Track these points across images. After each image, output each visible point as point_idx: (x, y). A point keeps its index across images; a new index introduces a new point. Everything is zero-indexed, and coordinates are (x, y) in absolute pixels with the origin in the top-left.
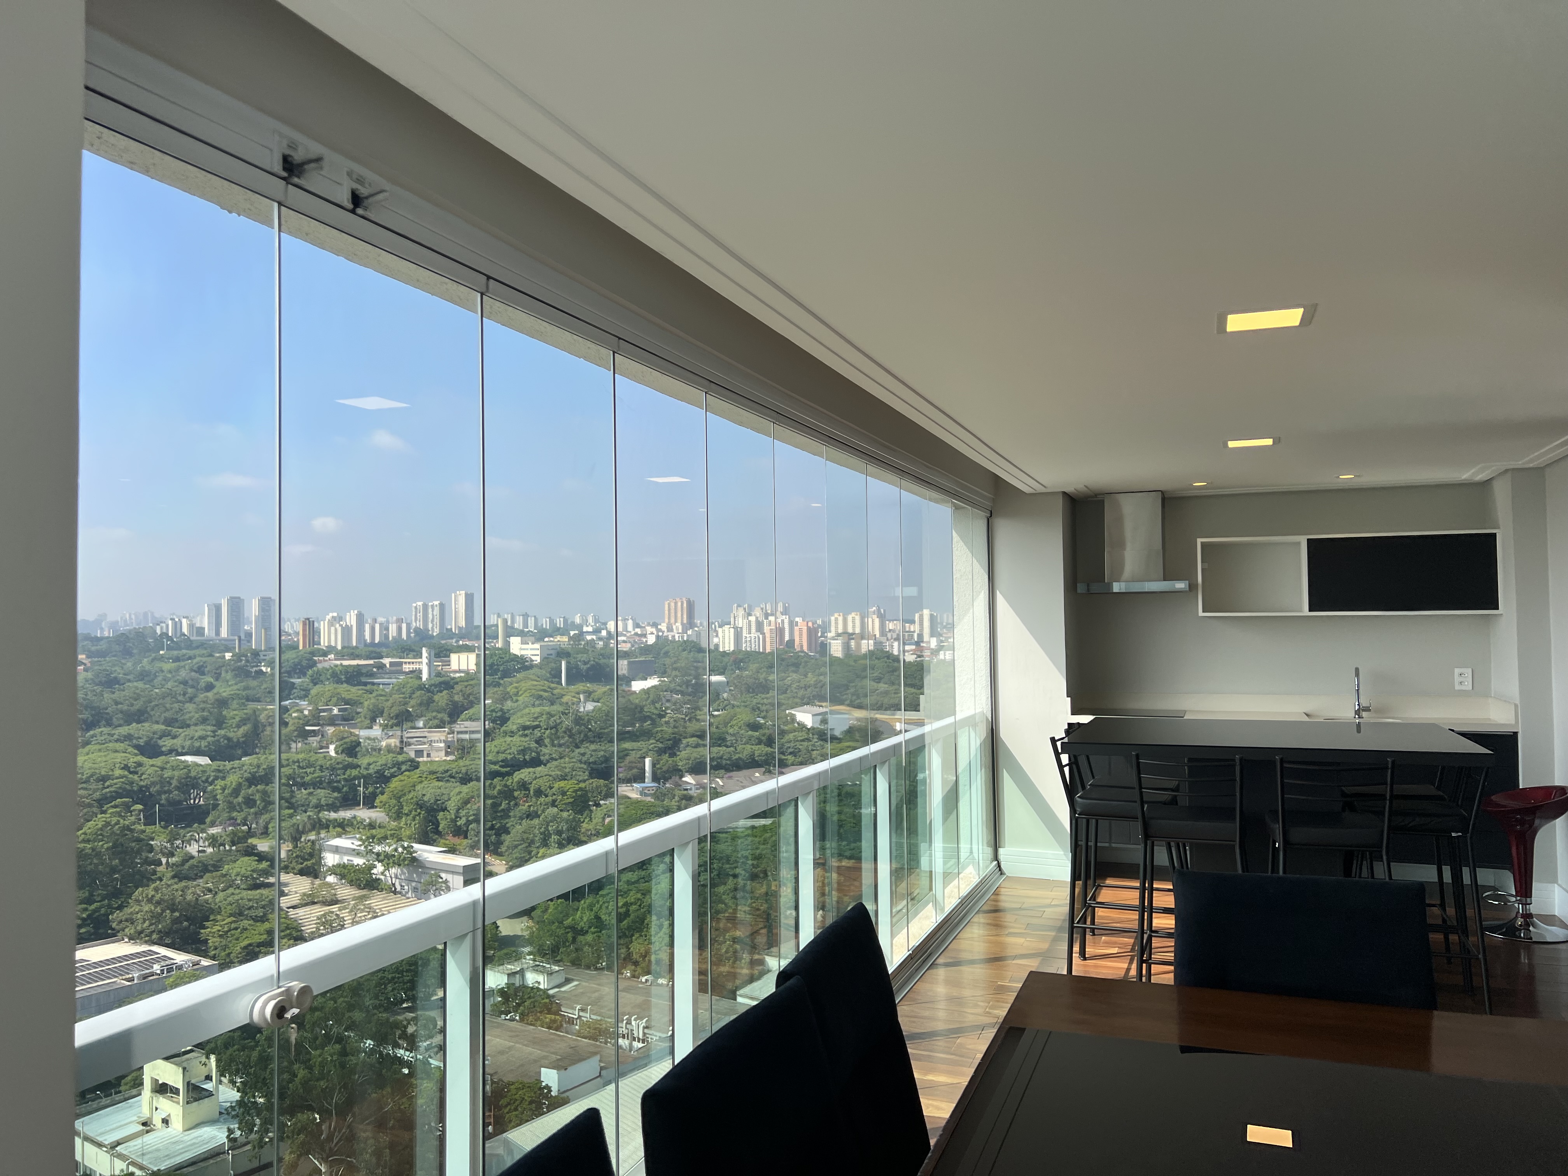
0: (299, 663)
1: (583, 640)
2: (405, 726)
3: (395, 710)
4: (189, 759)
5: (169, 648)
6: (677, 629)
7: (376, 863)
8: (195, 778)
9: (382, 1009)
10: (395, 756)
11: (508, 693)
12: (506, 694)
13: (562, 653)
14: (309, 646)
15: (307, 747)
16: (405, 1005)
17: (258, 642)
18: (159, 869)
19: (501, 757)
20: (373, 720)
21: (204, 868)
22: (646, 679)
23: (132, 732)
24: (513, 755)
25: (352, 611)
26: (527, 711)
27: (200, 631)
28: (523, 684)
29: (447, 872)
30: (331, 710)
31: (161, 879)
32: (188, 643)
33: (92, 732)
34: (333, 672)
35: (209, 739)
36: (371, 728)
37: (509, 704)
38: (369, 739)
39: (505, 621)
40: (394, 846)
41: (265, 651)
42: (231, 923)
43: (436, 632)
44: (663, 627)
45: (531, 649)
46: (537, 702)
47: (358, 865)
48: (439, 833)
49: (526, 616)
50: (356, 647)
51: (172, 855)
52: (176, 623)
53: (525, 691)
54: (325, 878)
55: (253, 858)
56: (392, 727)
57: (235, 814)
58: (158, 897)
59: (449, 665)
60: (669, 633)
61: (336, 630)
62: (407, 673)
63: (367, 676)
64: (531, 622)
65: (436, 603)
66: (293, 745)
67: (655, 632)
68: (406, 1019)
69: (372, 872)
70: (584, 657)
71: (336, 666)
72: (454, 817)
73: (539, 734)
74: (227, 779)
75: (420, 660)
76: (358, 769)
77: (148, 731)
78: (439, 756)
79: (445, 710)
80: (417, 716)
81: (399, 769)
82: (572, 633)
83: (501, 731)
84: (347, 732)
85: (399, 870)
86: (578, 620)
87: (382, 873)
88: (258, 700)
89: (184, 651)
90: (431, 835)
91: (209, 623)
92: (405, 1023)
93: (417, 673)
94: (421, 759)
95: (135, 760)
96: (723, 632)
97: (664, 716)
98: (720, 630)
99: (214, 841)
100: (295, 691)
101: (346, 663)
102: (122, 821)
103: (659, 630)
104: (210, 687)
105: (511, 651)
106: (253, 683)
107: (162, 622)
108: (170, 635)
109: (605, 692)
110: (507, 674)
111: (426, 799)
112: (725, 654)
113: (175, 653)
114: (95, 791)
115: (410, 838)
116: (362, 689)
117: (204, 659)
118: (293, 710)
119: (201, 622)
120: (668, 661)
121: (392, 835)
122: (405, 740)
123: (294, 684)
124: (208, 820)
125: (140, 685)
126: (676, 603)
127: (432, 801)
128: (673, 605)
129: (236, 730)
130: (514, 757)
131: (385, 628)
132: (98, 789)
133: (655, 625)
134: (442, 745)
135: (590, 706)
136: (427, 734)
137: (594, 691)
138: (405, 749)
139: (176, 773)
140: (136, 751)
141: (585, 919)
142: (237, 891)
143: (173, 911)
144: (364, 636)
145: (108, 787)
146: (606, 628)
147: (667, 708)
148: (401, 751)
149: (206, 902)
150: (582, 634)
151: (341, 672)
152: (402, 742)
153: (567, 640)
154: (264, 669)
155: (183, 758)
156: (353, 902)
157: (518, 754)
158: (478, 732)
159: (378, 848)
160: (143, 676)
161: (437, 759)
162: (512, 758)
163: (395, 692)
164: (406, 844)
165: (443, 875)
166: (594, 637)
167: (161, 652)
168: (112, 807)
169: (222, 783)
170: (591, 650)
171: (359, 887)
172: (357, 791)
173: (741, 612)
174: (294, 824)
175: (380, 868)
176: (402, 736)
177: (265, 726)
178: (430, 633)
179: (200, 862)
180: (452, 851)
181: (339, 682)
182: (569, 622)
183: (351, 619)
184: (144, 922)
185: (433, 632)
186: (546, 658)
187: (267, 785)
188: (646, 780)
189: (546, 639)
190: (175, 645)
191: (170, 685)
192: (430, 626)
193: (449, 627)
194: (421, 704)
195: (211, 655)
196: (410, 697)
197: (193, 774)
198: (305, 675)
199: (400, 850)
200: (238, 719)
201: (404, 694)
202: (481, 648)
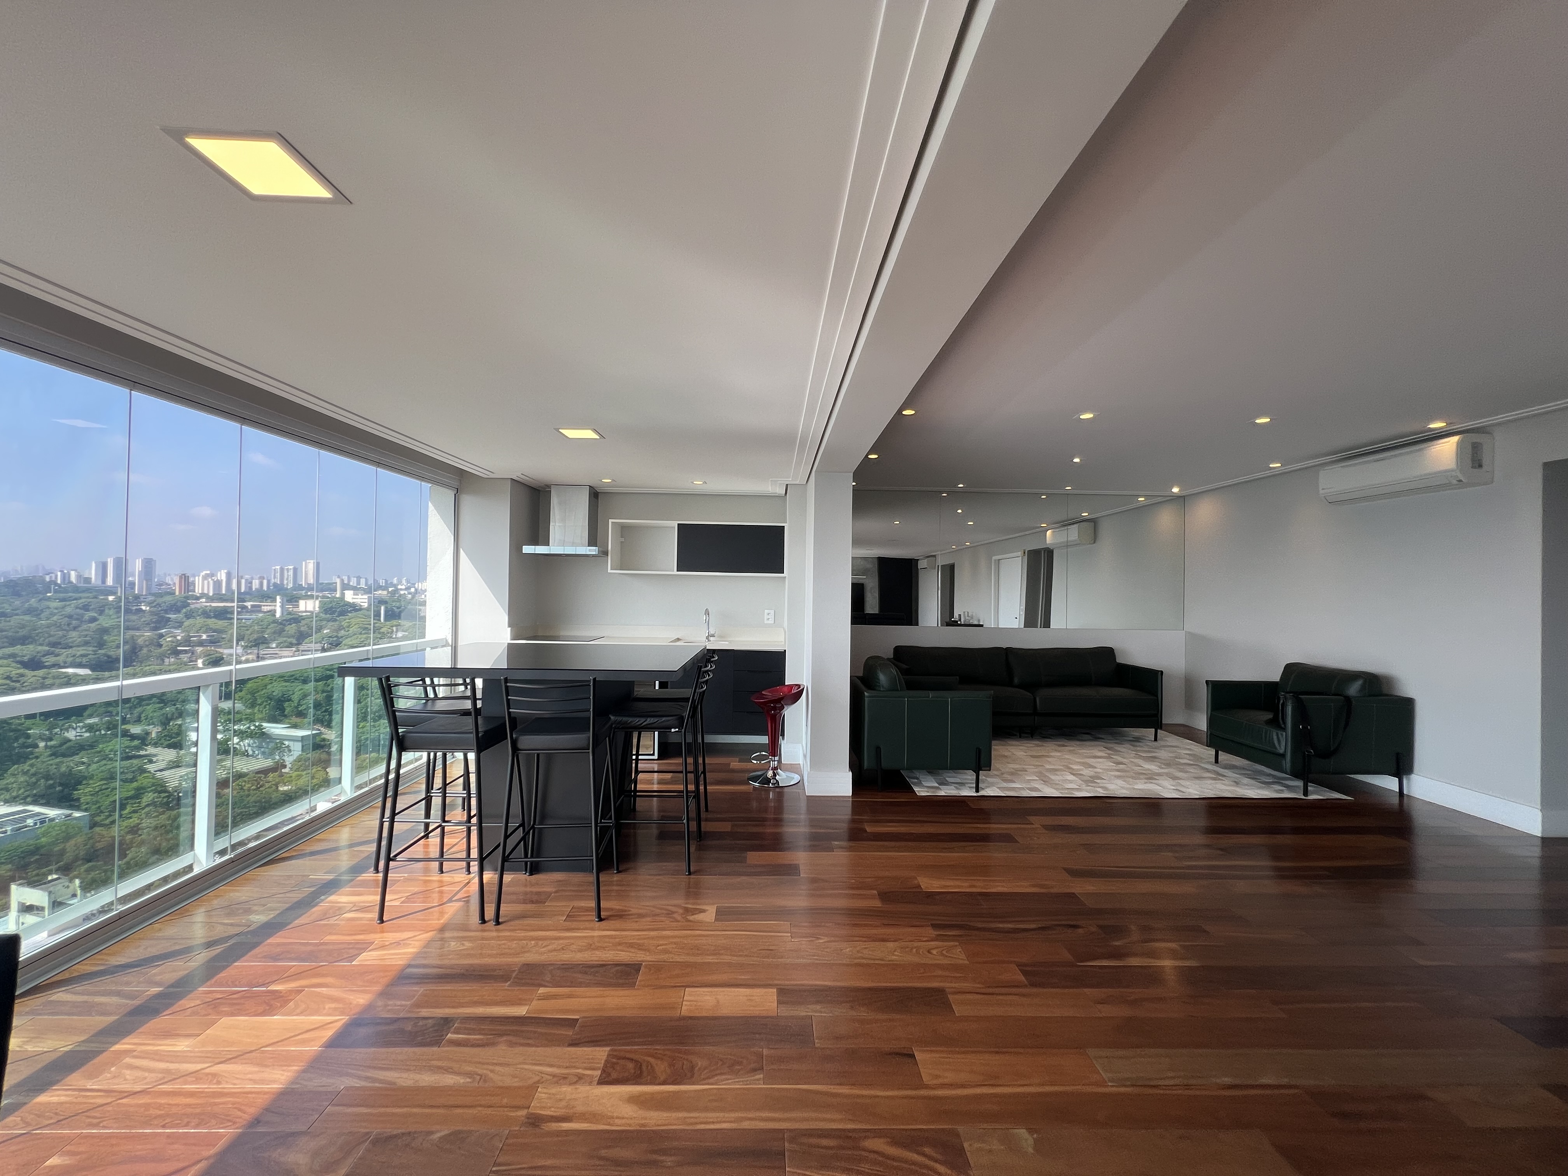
0: (175, 605)
1: (398, 594)
2: (261, 647)
3: (255, 636)
4: (70, 671)
5: (57, 592)
7: (233, 737)
11: (342, 626)
12: (340, 627)
13: (382, 602)
14: (185, 593)
15: (179, 661)
17: (140, 588)
18: (37, 750)
20: (236, 642)
21: (80, 747)
23: (16, 652)
25: (222, 571)
26: (356, 636)
27: (88, 580)
28: (353, 620)
29: (290, 740)
30: (201, 636)
31: (37, 757)
32: (76, 589)
34: (204, 611)
35: (90, 656)
36: (234, 648)
37: (342, 633)
38: (232, 655)
39: (342, 581)
40: (248, 725)
41: (146, 595)
42: (102, 785)
43: (290, 586)
45: (361, 599)
46: (363, 632)
48: (285, 716)
49: (358, 578)
50: (225, 595)
51: (51, 739)
52: (65, 574)
53: (355, 625)
54: (189, 749)
55: (126, 738)
56: (251, 647)
57: (111, 708)
58: (33, 770)
59: (298, 608)
61: (208, 582)
62: (264, 612)
63: (232, 613)
64: (362, 581)
65: (292, 567)
66: (167, 660)
69: (230, 743)
70: (397, 604)
71: (206, 606)
72: (296, 705)
75: (275, 604)
77: (32, 651)
79: (293, 636)
80: (271, 640)
82: (390, 589)
84: (213, 651)
85: (252, 741)
86: (395, 581)
87: (237, 744)
88: (138, 629)
89: (70, 594)
90: (278, 717)
91: (96, 575)
93: (273, 612)
95: (17, 672)
99: (90, 728)
100: (170, 623)
101: (215, 605)
104: (93, 620)
105: (346, 599)
106: (134, 617)
107: (52, 573)
108: (59, 582)
110: (343, 613)
111: (274, 694)
113: (62, 595)
115: (261, 719)
117: (89, 600)
118: (168, 636)
119: (89, 574)
121: (245, 719)
122: (261, 655)
123: (170, 618)
124: (85, 714)
125: (27, 618)
127: (280, 695)
129: (115, 650)
131: (249, 583)
135: (400, 635)
136: (278, 652)
137: (404, 626)
139: (57, 681)
140: (19, 665)
142: (111, 762)
143: (47, 780)
144: (232, 587)
146: (415, 587)
149: (80, 771)
150: (397, 591)
151: (211, 610)
152: (258, 657)
153: (386, 593)
154: (144, 608)
155: (64, 670)
158: (318, 650)
159: (235, 728)
160: (30, 611)
163: (256, 624)
164: (257, 724)
165: (287, 743)
166: (406, 592)
167: (48, 595)
170: (402, 600)
174: (164, 714)
175: (236, 740)
176: (258, 654)
177: (143, 647)
178: (285, 586)
179: (76, 744)
180: (295, 726)
181: (209, 617)
182: (389, 582)
183: (222, 576)
184: (20, 789)
185: (287, 586)
186: (370, 604)
189: (372, 593)
190: (62, 590)
191: (55, 618)
192: (285, 582)
193: (300, 583)
194: (274, 633)
195: (95, 597)
196: (266, 628)
198: (179, 612)
199: (252, 728)
200: (118, 642)
201: (261, 625)
202: (323, 597)
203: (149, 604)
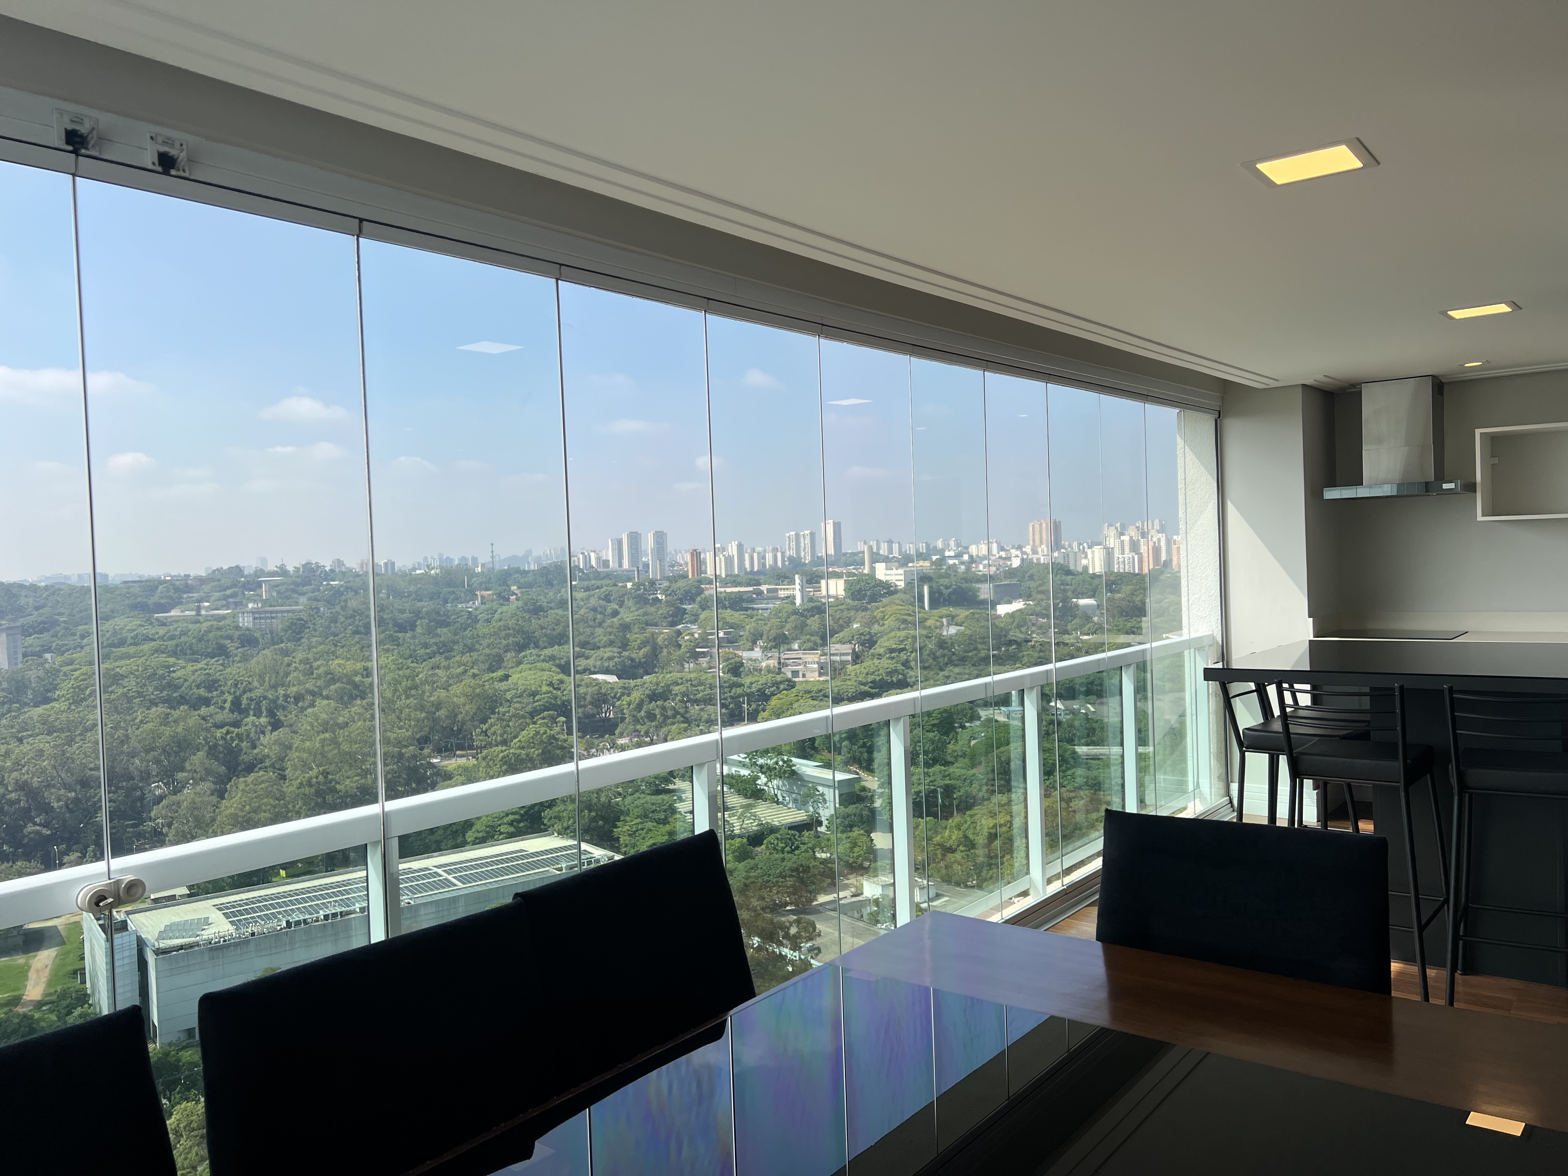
0: (689, 591)
1: (945, 564)
2: (782, 649)
3: (773, 633)
4: (600, 677)
5: (581, 579)
6: (1043, 551)
7: (760, 774)
8: (605, 695)
9: (767, 910)
10: (774, 675)
11: (875, 617)
12: (873, 619)
13: (924, 578)
14: (697, 575)
15: (698, 667)
16: (788, 908)
17: (655, 573)
19: (870, 678)
20: (754, 642)
22: (1011, 603)
23: (555, 653)
24: (881, 677)
25: (733, 542)
26: (893, 634)
27: (606, 563)
28: (888, 608)
29: (823, 785)
30: (718, 633)
32: (597, 575)
33: (523, 654)
34: (719, 599)
35: (616, 660)
36: (752, 650)
37: (876, 628)
38: (751, 660)
39: (871, 548)
40: (775, 759)
41: (660, 580)
42: (638, 822)
43: (810, 559)
44: (1028, 549)
45: (895, 575)
46: (902, 626)
47: (744, 776)
48: (815, 749)
49: (890, 542)
50: (738, 576)
52: (586, 556)
53: (891, 615)
56: (771, 649)
57: (638, 727)
59: (820, 591)
60: (1033, 556)
61: (720, 559)
62: (783, 599)
63: (748, 602)
64: (895, 547)
65: (808, 532)
66: (686, 665)
67: (1020, 555)
68: (789, 922)
69: (757, 782)
70: (946, 582)
71: (721, 593)
73: (905, 657)
74: (632, 696)
75: (793, 586)
76: (742, 688)
78: (813, 677)
79: (818, 633)
80: (792, 639)
81: (778, 688)
82: (934, 558)
83: (870, 653)
84: (732, 653)
85: (781, 782)
86: (940, 544)
87: (766, 784)
88: (657, 625)
89: (593, 582)
91: (613, 556)
92: (788, 924)
93: (791, 599)
94: (796, 680)
95: (558, 678)
96: (1093, 553)
97: (1027, 641)
98: (1089, 551)
100: (686, 616)
101: (729, 590)
102: (548, 731)
103: (1023, 553)
104: (615, 613)
105: (877, 577)
106: (652, 609)
107: (575, 556)
108: (581, 567)
109: (967, 616)
110: (874, 599)
112: (1094, 576)
114: (528, 704)
115: (789, 753)
116: (744, 614)
117: (610, 588)
118: (685, 633)
119: (607, 555)
120: (1033, 584)
121: (772, 750)
122: (782, 661)
123: (686, 609)
124: (617, 732)
126: (1041, 525)
128: (1037, 526)
129: (637, 651)
130: (882, 678)
131: (763, 557)
132: (530, 703)
133: (1019, 548)
134: (816, 666)
135: (953, 630)
136: (801, 656)
137: (957, 615)
138: (783, 670)
139: (590, 690)
140: (558, 670)
141: (954, 838)
142: (642, 796)
143: (590, 811)
144: (745, 565)
145: (538, 701)
146: (968, 553)
147: (1033, 632)
148: (779, 672)
149: (617, 804)
150: (943, 559)
151: (725, 598)
152: (779, 663)
153: (929, 565)
154: (659, 596)
155: (594, 676)
156: (741, 810)
157: (887, 676)
158: (847, 654)
159: (761, 761)
161: (812, 680)
162: (880, 680)
163: (772, 616)
164: (785, 758)
165: (820, 788)
166: (956, 562)
167: (575, 583)
168: (541, 718)
169: (628, 699)
170: (953, 574)
171: (746, 797)
172: (741, 707)
173: (1112, 532)
175: (763, 779)
176: (779, 658)
177: (662, 648)
178: (803, 560)
180: (827, 765)
181: (724, 607)
182: (931, 547)
183: (733, 550)
184: (569, 820)
185: (805, 560)
186: (909, 583)
187: (665, 701)
188: (1013, 704)
189: (910, 565)
190: (586, 577)
191: (582, 612)
192: (802, 554)
193: (820, 555)
194: (795, 628)
195: (615, 585)
196: (786, 621)
197: (603, 691)
198: (694, 601)
199: (781, 763)
200: (639, 642)
201: (780, 618)
202: (849, 574)
203: (665, 591)
